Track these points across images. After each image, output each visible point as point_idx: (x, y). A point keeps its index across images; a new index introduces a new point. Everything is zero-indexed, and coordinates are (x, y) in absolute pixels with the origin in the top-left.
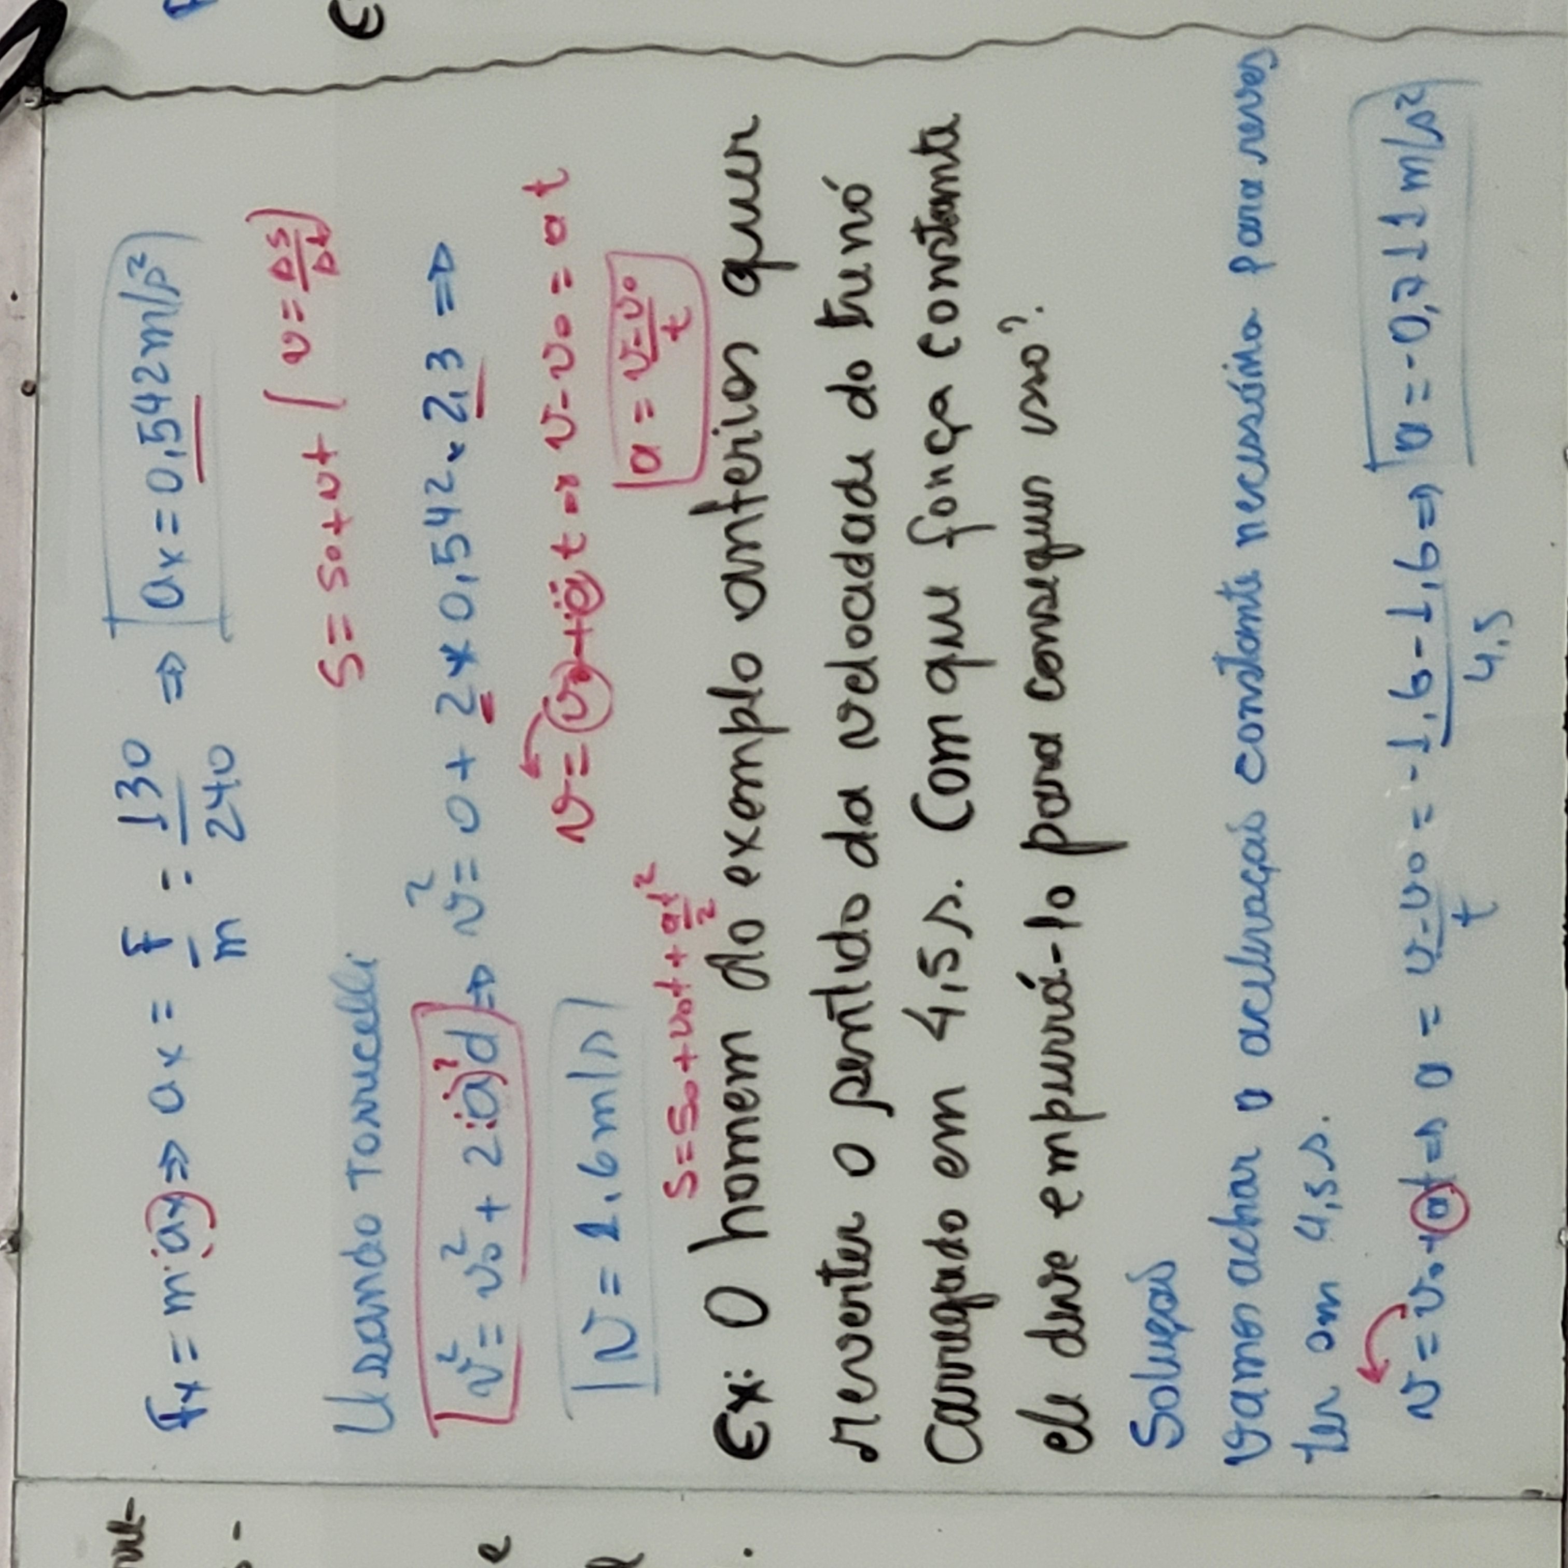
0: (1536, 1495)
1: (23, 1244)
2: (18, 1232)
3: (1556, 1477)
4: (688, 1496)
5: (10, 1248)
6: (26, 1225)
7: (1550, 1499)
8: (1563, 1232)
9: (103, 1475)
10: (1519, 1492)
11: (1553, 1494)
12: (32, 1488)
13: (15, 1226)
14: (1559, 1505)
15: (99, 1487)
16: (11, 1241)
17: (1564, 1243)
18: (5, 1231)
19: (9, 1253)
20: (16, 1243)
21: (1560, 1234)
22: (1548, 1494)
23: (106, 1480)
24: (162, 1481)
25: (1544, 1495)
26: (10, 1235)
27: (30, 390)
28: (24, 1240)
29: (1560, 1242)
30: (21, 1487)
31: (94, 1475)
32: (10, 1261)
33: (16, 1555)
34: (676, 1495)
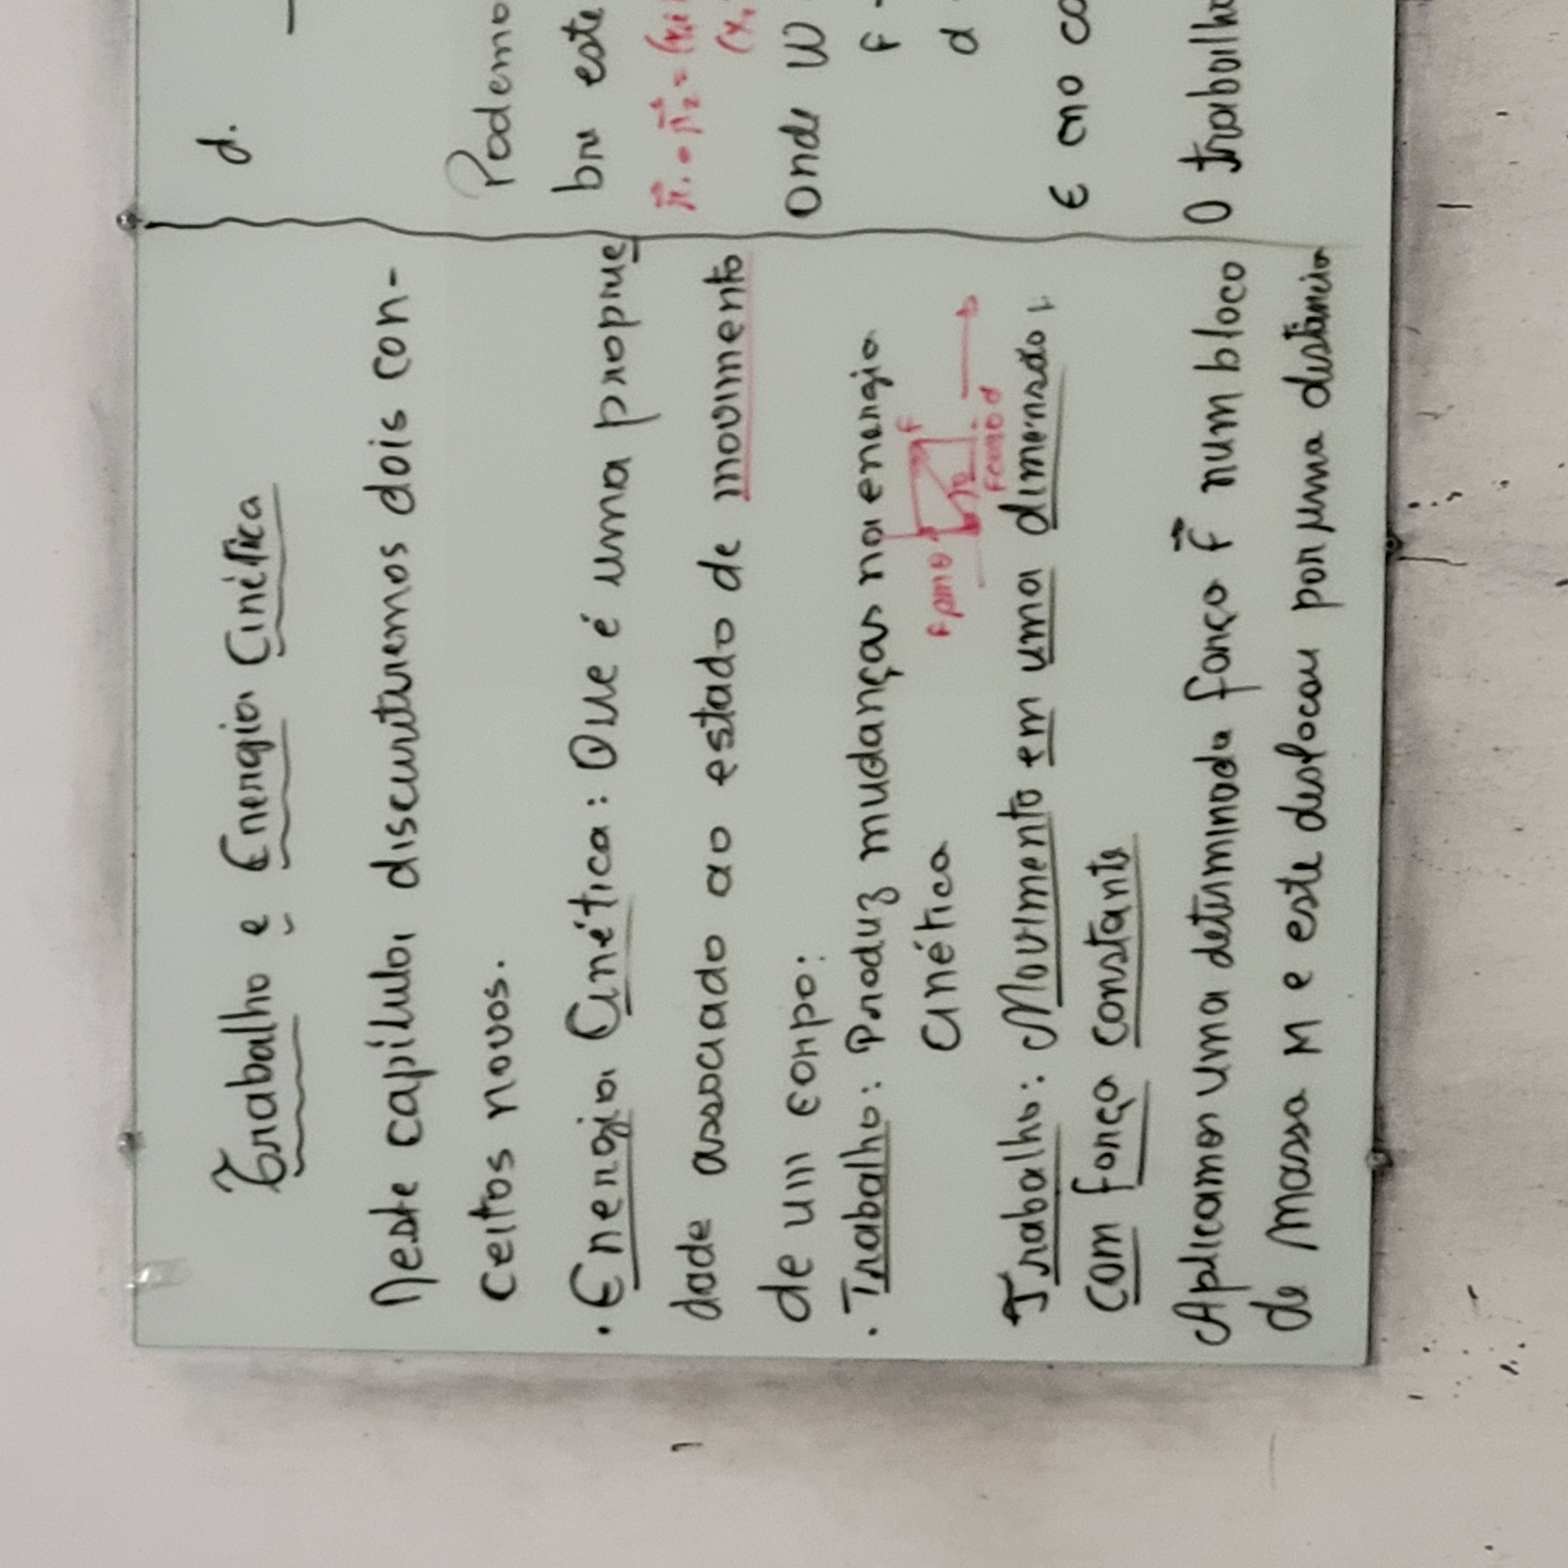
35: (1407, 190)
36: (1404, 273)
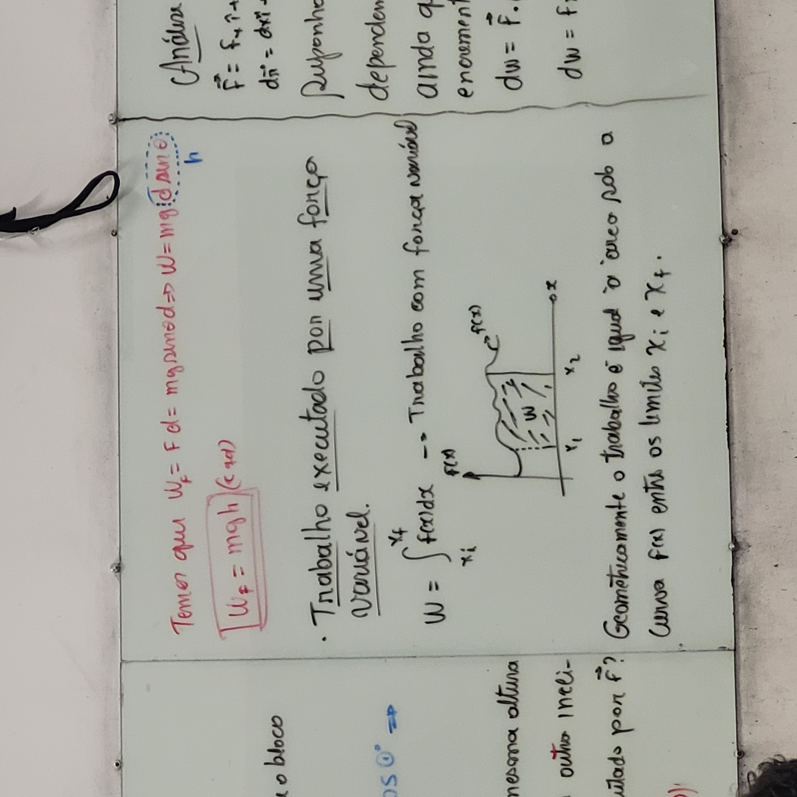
0: (723, 649)
1: (121, 569)
2: (119, 564)
3: (731, 641)
4: (388, 659)
5: (116, 570)
6: (122, 561)
7: (729, 650)
8: (730, 545)
9: (156, 659)
10: (716, 648)
11: (730, 648)
12: (128, 665)
13: (118, 562)
14: (733, 652)
15: (154, 663)
16: (117, 568)
17: (731, 549)
18: (114, 563)
19: (117, 572)
20: (119, 568)
21: (729, 545)
22: (728, 648)
23: (157, 661)
24: (179, 661)
25: (727, 649)
26: (117, 565)
27: (115, 234)
28: (122, 566)
29: (729, 548)
30: (123, 665)
31: (152, 659)
32: (116, 576)
33: (123, 692)
34: (384, 659)
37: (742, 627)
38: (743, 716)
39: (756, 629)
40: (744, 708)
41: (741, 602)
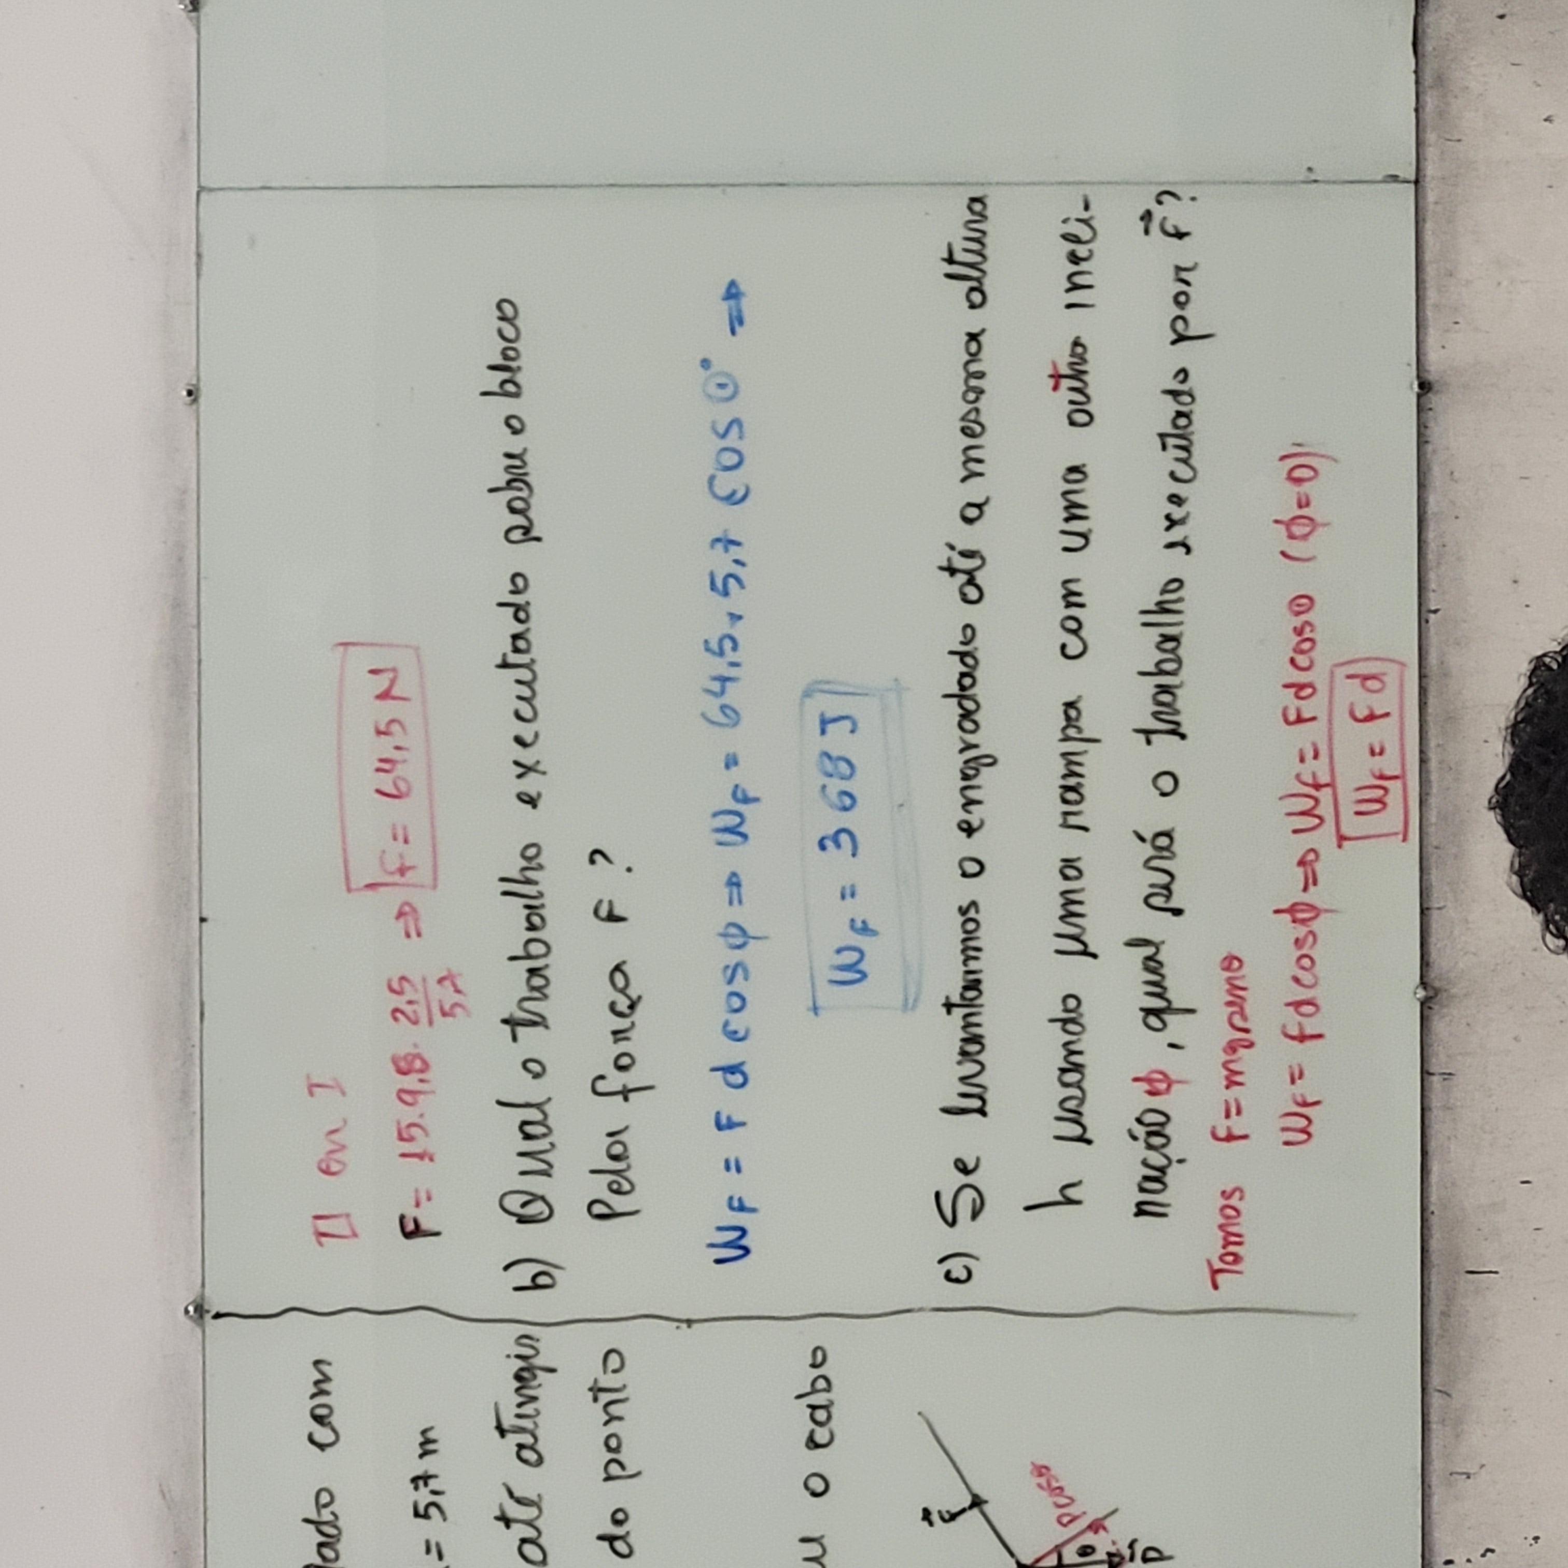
35: (1434, 1258)
36: (1433, 1339)
37: (1431, 137)
38: (1430, 313)
39: (1459, 141)
40: (1432, 295)
41: (1431, 87)
